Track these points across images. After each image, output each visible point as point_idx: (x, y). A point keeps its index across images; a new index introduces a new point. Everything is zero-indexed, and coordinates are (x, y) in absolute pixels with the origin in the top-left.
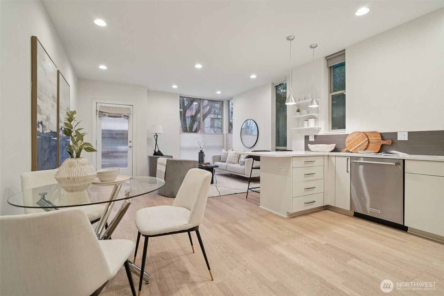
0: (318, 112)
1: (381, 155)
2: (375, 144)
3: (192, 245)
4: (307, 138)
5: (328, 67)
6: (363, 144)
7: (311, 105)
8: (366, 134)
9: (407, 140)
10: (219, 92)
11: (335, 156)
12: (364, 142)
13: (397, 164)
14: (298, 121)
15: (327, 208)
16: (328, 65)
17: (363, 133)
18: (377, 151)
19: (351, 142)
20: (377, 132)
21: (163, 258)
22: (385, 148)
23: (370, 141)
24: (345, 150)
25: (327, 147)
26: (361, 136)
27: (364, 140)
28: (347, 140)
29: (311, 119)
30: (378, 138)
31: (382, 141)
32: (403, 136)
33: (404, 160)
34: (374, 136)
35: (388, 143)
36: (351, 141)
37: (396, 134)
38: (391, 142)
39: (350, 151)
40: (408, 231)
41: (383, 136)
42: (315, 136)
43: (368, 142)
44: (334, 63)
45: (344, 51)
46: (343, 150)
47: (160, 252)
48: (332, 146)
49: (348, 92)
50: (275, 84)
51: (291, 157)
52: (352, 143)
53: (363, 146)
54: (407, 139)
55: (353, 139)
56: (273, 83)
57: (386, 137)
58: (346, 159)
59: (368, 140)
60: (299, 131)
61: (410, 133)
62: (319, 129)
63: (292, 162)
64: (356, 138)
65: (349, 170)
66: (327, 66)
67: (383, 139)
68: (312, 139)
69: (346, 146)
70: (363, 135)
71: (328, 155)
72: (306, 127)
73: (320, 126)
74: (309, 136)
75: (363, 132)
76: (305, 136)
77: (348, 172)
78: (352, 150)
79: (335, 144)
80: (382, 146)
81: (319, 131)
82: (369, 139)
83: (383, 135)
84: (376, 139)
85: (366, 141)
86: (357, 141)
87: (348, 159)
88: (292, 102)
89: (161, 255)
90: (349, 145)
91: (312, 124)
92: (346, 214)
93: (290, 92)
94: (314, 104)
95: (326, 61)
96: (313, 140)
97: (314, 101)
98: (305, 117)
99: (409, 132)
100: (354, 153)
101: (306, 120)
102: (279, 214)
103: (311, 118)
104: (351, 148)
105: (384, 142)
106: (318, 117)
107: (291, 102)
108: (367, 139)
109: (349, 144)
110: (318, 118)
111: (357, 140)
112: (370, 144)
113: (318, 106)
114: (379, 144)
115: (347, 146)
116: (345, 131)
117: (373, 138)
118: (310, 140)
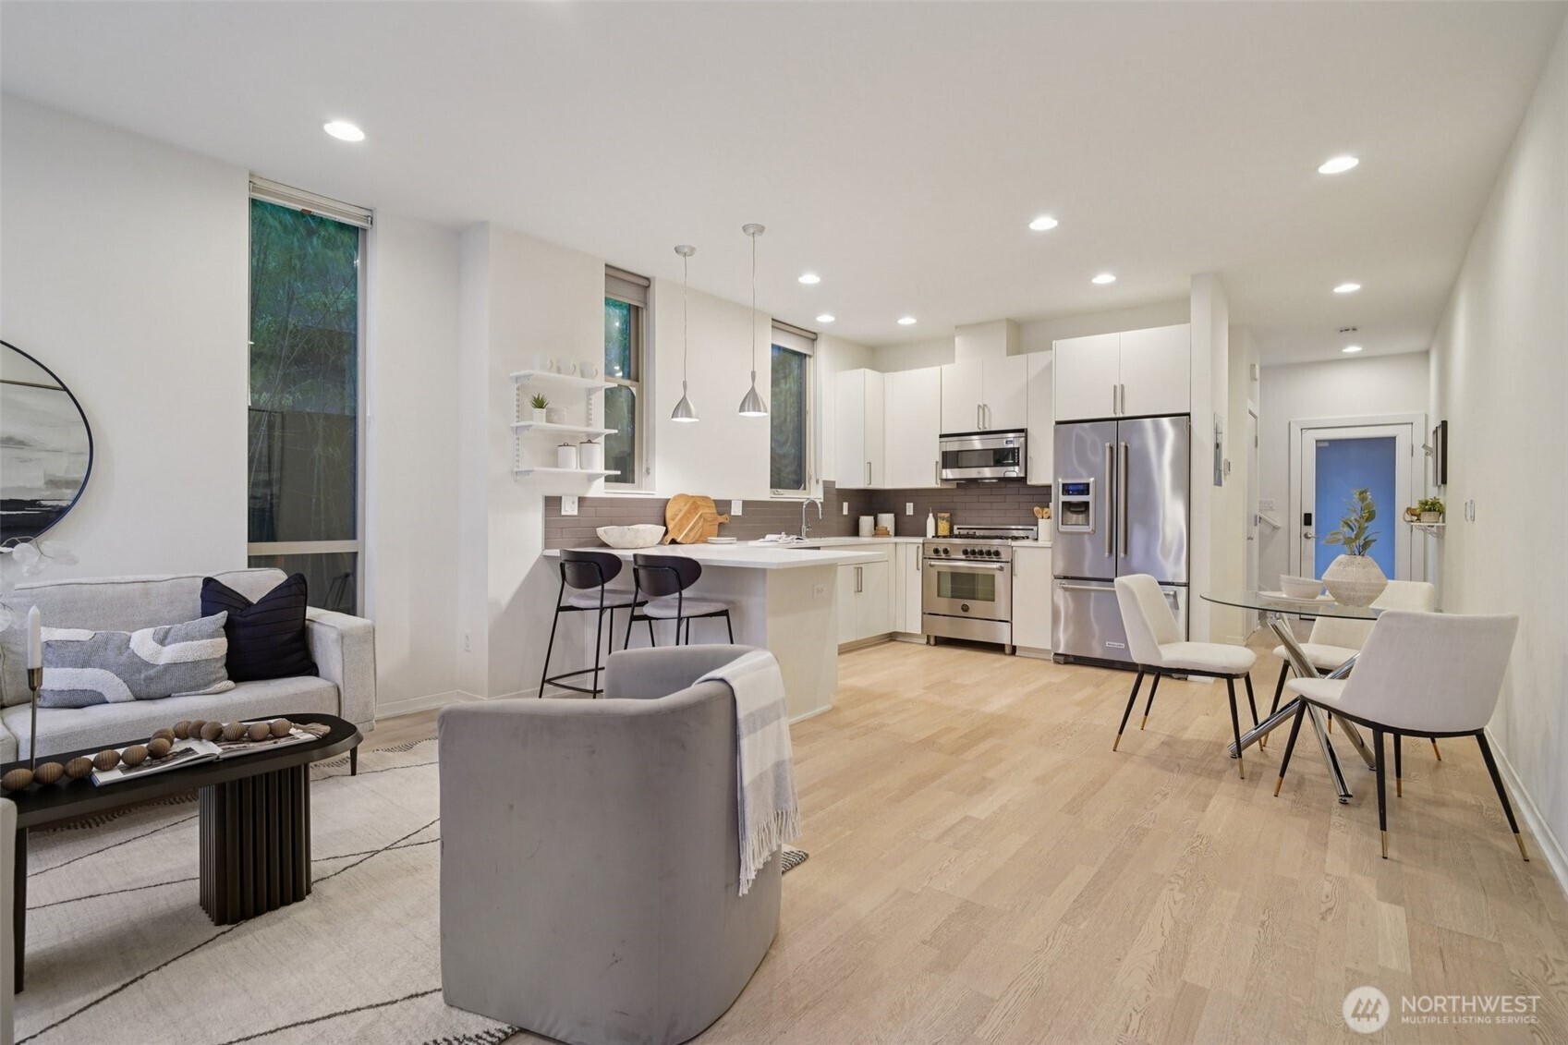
4: (553, 503)
6: (697, 524)
8: (697, 502)
12: (697, 520)
14: (518, 440)
17: (694, 499)
19: (677, 519)
20: (710, 498)
24: (669, 538)
26: (691, 505)
27: (697, 514)
28: (668, 513)
29: (593, 445)
30: (713, 511)
31: (718, 516)
32: (737, 510)
34: (708, 506)
35: (726, 521)
36: (677, 515)
37: (728, 503)
38: (729, 519)
39: (678, 540)
41: (717, 506)
42: (581, 500)
43: (703, 518)
53: (697, 528)
54: (740, 513)
55: (680, 510)
59: (701, 513)
60: (520, 478)
61: (746, 504)
64: (684, 510)
67: (718, 513)
68: (571, 508)
69: (667, 529)
70: (694, 502)
72: (567, 466)
74: (560, 497)
75: (692, 497)
76: (546, 498)
78: (682, 538)
81: (591, 484)
84: (710, 512)
85: (700, 517)
86: (687, 516)
90: (675, 526)
96: (576, 513)
99: (743, 501)
101: (567, 445)
103: (589, 441)
104: (680, 531)
105: (721, 519)
112: (705, 524)
114: (715, 523)
115: (671, 529)
116: (654, 490)
117: (707, 511)
118: (563, 513)
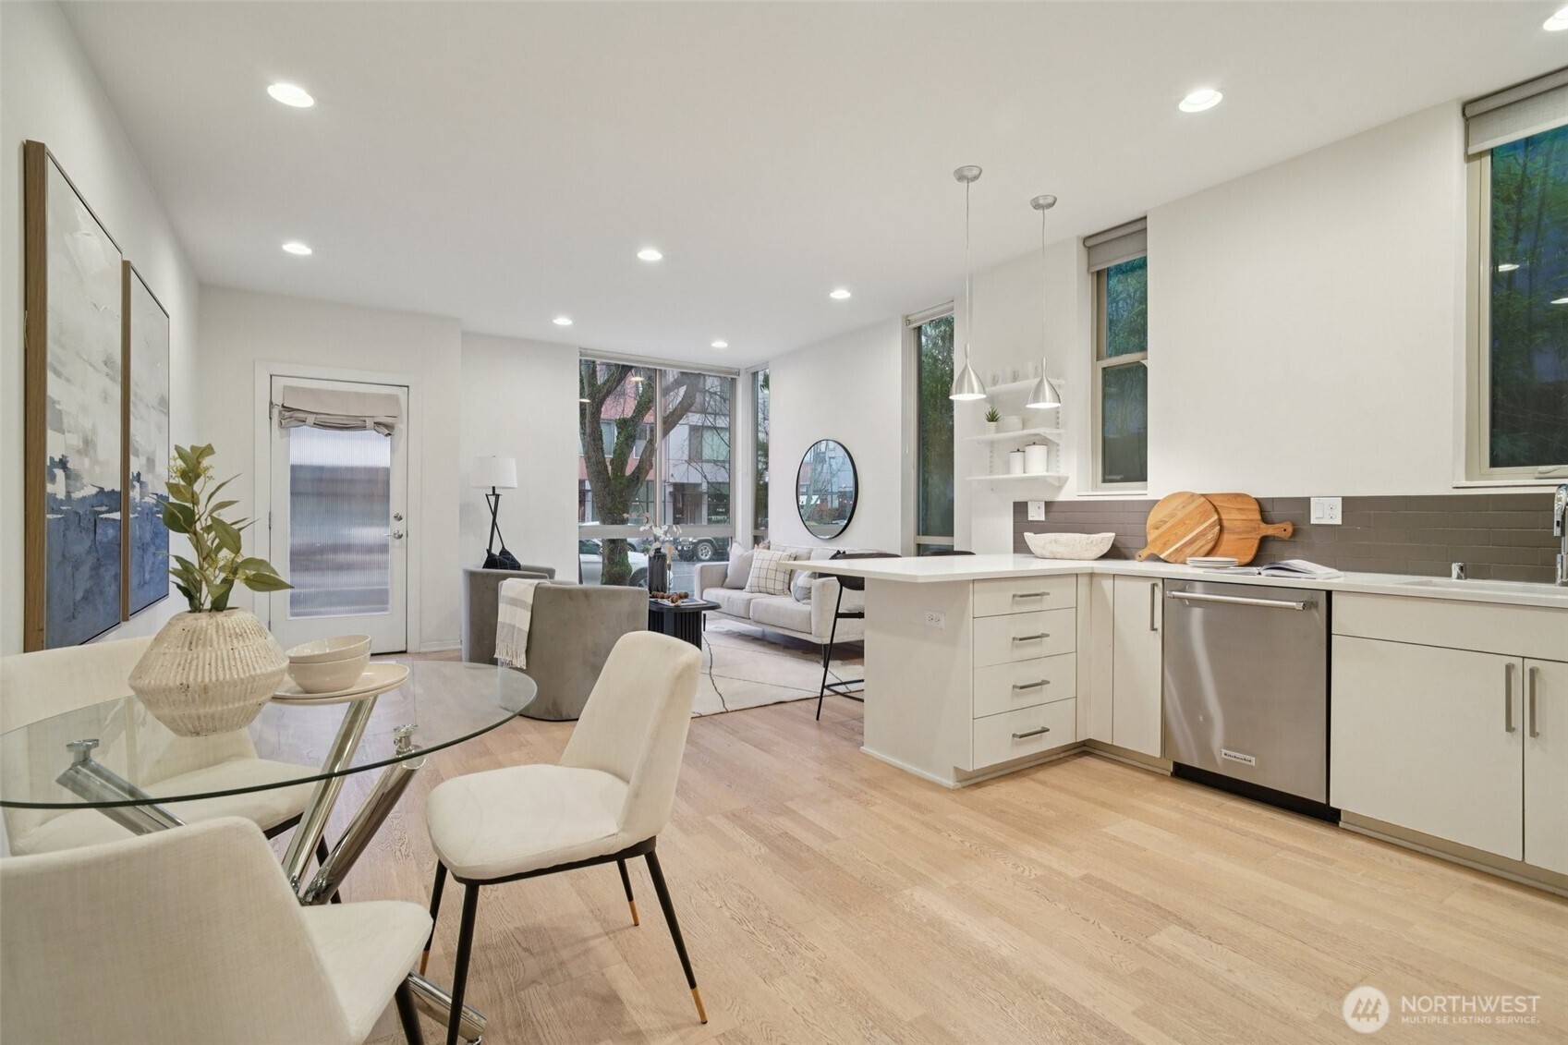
0: (1058, 423)
1: (1260, 574)
2: (1240, 537)
3: (630, 898)
4: (1020, 508)
5: (1092, 273)
6: (1204, 535)
7: (1034, 402)
8: (1212, 503)
9: (1340, 523)
10: (720, 344)
11: (1114, 575)
12: (1205, 529)
13: (1309, 605)
14: (991, 452)
15: (1086, 749)
16: (1089, 266)
17: (1203, 499)
18: (1248, 559)
19: (1165, 527)
20: (1249, 496)
21: (526, 950)
22: (1274, 548)
23: (1225, 523)
24: (1145, 553)
25: (1087, 544)
26: (1197, 507)
27: (1205, 521)
28: (1152, 519)
29: (1036, 447)
30: (1251, 517)
31: (1263, 525)
32: (1326, 513)
33: (1329, 594)
34: (1239, 509)
35: (1282, 534)
36: (1165, 522)
37: (1305, 503)
38: (1290, 529)
39: (1162, 556)
40: (1341, 824)
41: (1265, 509)
42: (1049, 505)
43: (1218, 527)
44: (1110, 261)
45: (1143, 221)
46: (1140, 552)
47: (516, 928)
48: (1105, 540)
49: (1154, 360)
50: (915, 321)
51: (969, 581)
52: (1170, 529)
53: (1203, 542)
54: (1338, 521)
55: (1172, 516)
56: (907, 316)
57: (1274, 513)
58: (1148, 585)
59: (1220, 520)
60: (994, 487)
61: (1347, 501)
62: (1062, 482)
63: (971, 597)
64: (1180, 514)
65: (1158, 624)
66: (1088, 270)
67: (1265, 520)
68: (1037, 514)
69: (1149, 540)
70: (1203, 503)
71: (1090, 571)
72: (1017, 472)
73: (1063, 472)
74: (1026, 503)
75: (1203, 495)
76: (1015, 503)
77: (1153, 629)
78: (1170, 555)
79: (1114, 534)
80: (1264, 541)
81: (1060, 488)
82: (1223, 517)
83: (1268, 507)
84: (1245, 517)
85: (1212, 526)
86: (1184, 523)
87: (1154, 586)
88: (973, 392)
89: (520, 938)
90: (1159, 537)
91: (1037, 463)
92: (1150, 768)
93: (966, 357)
94: (1044, 401)
95: (1084, 252)
96: (1042, 518)
97: (1044, 390)
98: (1014, 439)
99: (1344, 499)
100: (1176, 562)
101: (1018, 450)
102: (928, 774)
103: (1034, 443)
104: (1165, 546)
105: (1269, 530)
106: (1057, 441)
107: (968, 392)
108: (1216, 517)
109: (1157, 533)
110: (1058, 445)
111: (1182, 522)
112: (1226, 537)
113: (1058, 405)
114: (1253, 535)
115: (1153, 541)
116: (1146, 489)
117: (1236, 515)
118: (1030, 519)
